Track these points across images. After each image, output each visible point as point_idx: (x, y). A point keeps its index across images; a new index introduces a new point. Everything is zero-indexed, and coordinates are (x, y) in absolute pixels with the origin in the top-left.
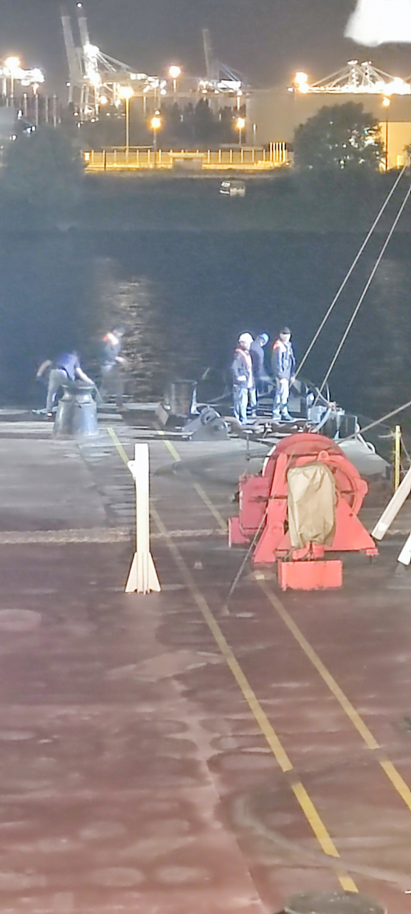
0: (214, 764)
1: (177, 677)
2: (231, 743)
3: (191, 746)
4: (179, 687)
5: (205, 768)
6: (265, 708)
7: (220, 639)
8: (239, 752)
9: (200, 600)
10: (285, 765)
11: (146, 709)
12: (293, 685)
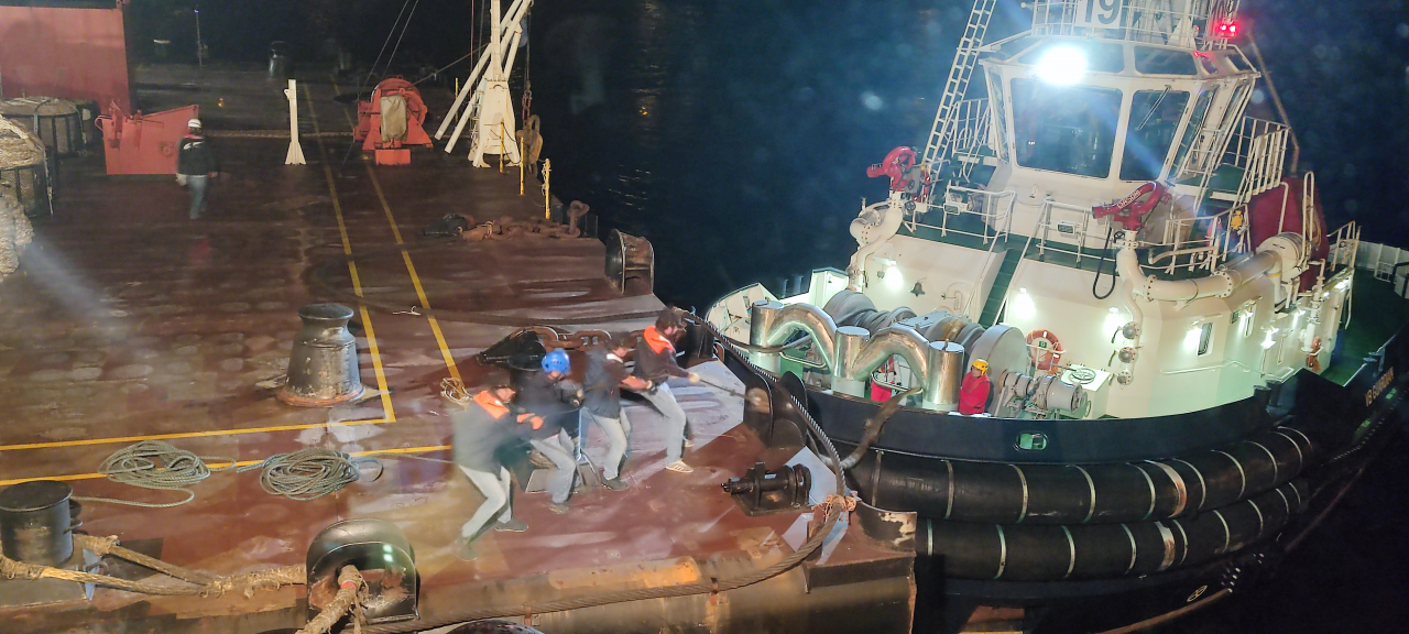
0: (308, 252)
1: (301, 209)
2: (321, 242)
3: (298, 243)
4: (300, 213)
5: (302, 254)
6: (346, 225)
7: (332, 190)
8: (323, 246)
9: (328, 170)
10: (348, 251)
11: (279, 224)
12: (365, 213)
